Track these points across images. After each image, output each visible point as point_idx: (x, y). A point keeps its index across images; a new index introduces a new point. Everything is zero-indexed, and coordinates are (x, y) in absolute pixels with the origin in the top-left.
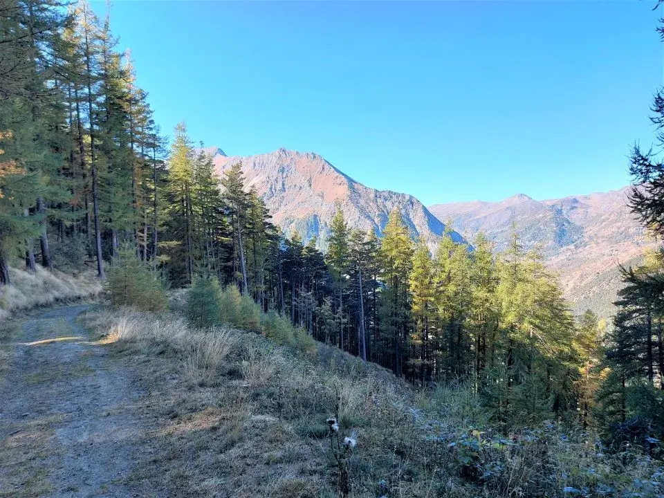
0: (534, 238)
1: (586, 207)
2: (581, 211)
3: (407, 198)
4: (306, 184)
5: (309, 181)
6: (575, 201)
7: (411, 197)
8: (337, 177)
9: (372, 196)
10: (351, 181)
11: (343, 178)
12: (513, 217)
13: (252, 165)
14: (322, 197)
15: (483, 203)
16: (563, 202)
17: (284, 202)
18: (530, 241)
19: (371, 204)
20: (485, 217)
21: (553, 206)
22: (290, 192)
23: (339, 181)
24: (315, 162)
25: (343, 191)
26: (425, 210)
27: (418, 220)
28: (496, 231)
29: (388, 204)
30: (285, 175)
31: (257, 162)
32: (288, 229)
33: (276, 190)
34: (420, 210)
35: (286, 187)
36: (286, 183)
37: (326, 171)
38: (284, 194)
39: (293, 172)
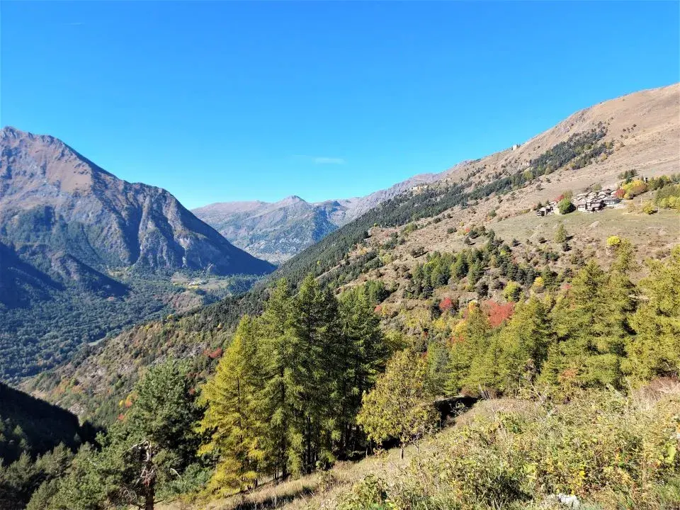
0: (296, 236)
1: (344, 209)
2: (340, 212)
3: (160, 191)
4: (39, 171)
5: (44, 169)
6: (336, 204)
7: (164, 191)
8: (79, 165)
9: (121, 187)
10: (97, 171)
11: (87, 167)
12: (285, 217)
14: (59, 187)
15: (262, 203)
16: (326, 204)
17: (9, 191)
18: (293, 239)
19: (119, 197)
20: (261, 216)
21: (318, 207)
22: (17, 181)
23: (81, 169)
24: (53, 146)
25: (86, 181)
26: (178, 205)
27: (170, 213)
28: (269, 230)
29: (140, 198)
30: (11, 159)
32: (9, 222)
34: (173, 204)
35: (13, 173)
36: (12, 168)
37: (66, 158)
38: (9, 182)
39: (23, 157)
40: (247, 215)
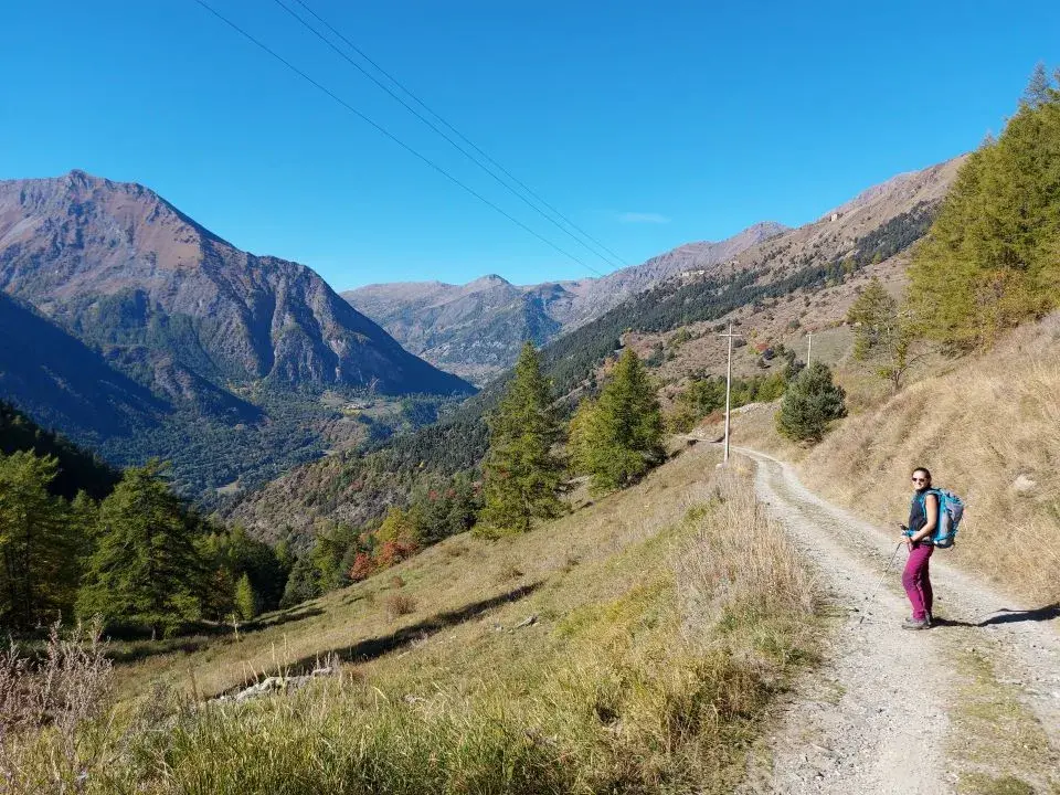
0: (499, 338)
1: (570, 296)
2: (564, 301)
3: (301, 270)
4: (124, 238)
5: (131, 232)
6: (558, 288)
7: (307, 270)
8: (182, 229)
9: (244, 262)
10: (208, 238)
11: (193, 232)
12: (480, 308)
13: (17, 196)
14: (153, 261)
15: (443, 285)
16: (543, 288)
17: (81, 266)
18: (492, 342)
19: (241, 277)
20: (442, 307)
21: (530, 293)
22: (91, 251)
23: (185, 235)
24: (141, 200)
25: (192, 253)
26: (328, 290)
27: (316, 302)
28: (456, 327)
29: (272, 279)
30: (82, 219)
31: (28, 192)
32: (85, 313)
33: (63, 245)
34: (320, 289)
35: (86, 240)
36: (84, 233)
37: (162, 217)
38: (81, 253)
39: (99, 215)
40: (422, 303)
